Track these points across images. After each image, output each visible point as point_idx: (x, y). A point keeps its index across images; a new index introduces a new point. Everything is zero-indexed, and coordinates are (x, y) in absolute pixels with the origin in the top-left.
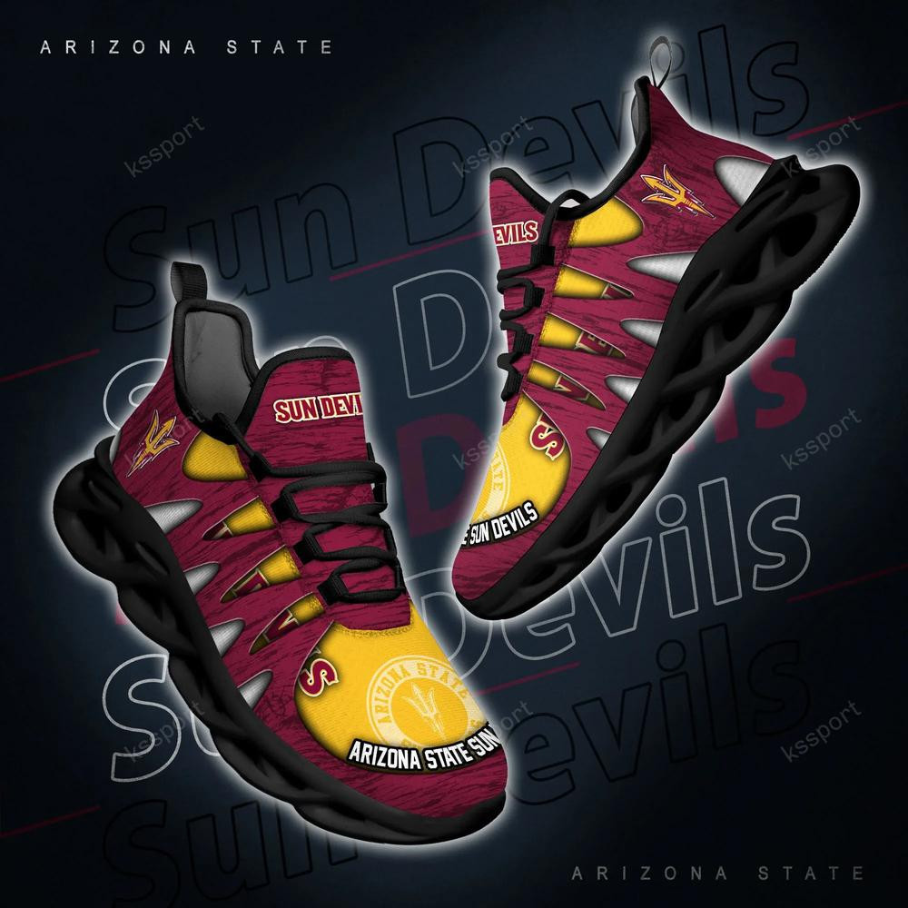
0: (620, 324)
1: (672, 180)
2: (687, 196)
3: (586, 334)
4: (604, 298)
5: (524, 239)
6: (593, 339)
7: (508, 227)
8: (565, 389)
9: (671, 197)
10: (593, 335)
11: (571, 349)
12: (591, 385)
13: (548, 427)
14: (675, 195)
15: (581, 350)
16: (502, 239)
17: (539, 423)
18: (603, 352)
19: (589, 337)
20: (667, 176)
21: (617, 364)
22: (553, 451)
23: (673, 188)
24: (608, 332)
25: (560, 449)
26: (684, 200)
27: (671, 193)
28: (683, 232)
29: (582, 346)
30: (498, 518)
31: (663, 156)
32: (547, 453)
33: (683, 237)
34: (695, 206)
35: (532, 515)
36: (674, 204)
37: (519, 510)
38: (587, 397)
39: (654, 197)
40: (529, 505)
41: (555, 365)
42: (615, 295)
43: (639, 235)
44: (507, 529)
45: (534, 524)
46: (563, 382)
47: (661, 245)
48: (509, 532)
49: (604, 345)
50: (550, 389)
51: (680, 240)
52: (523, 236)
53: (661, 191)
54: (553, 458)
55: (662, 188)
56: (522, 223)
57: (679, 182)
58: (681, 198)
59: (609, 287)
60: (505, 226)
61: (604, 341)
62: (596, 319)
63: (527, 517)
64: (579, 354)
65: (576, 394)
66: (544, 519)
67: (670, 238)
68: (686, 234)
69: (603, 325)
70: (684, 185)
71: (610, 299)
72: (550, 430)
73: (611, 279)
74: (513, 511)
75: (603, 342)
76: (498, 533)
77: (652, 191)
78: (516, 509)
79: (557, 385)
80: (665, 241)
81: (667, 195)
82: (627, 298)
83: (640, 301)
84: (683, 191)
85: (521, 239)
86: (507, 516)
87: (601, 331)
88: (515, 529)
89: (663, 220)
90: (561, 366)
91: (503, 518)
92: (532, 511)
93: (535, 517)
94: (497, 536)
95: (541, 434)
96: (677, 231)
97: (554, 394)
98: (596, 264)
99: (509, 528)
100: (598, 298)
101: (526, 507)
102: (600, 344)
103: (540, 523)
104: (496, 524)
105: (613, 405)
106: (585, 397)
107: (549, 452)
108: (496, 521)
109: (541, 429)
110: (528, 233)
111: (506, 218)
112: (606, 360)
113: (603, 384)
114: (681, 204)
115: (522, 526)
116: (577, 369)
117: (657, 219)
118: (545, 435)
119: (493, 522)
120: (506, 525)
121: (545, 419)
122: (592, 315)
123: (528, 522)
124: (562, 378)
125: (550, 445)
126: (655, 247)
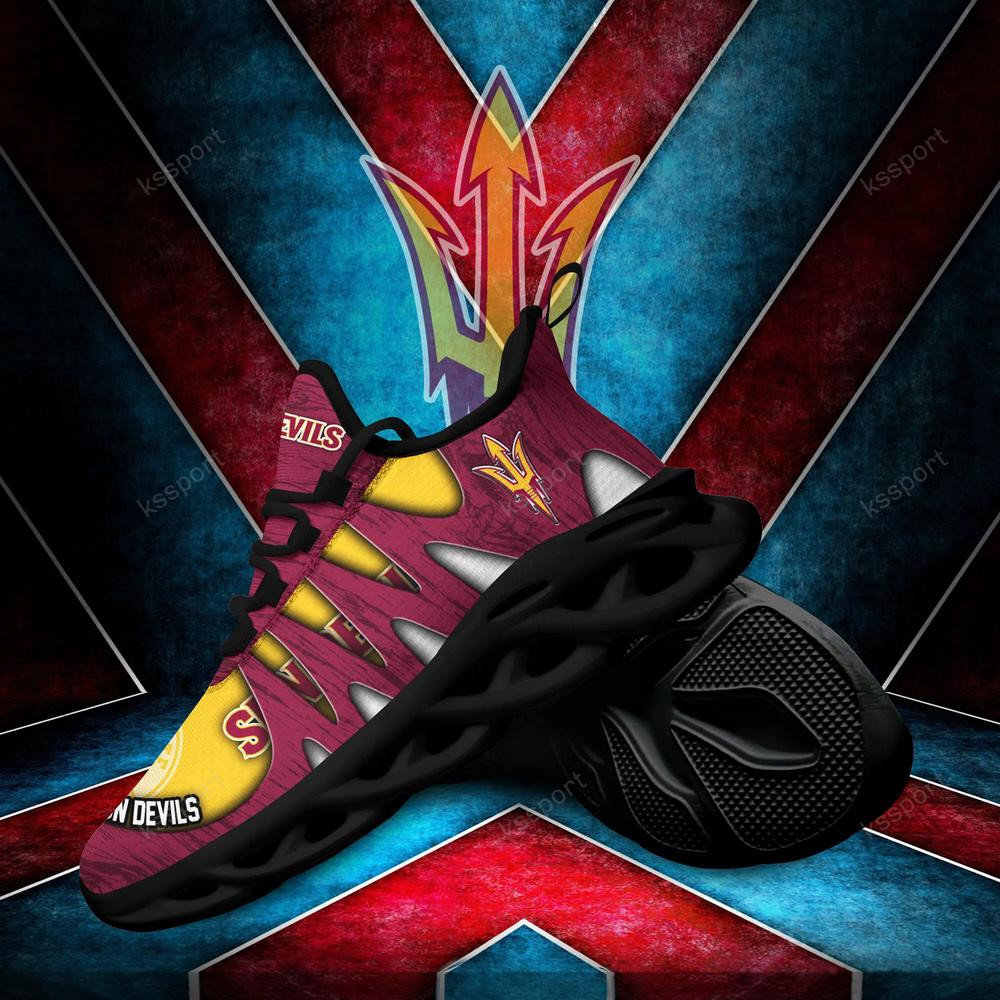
0: (392, 622)
1: (521, 455)
2: (533, 482)
3: (342, 619)
4: (380, 581)
5: (319, 443)
6: (349, 628)
7: (302, 422)
8: (291, 677)
9: (513, 478)
10: (352, 623)
11: (317, 630)
12: (327, 685)
13: (253, 716)
14: (518, 477)
15: (328, 636)
16: (288, 432)
17: (243, 707)
18: (358, 650)
19: (346, 624)
20: (518, 448)
21: (370, 670)
22: (249, 749)
23: (520, 467)
24: (372, 625)
25: (258, 751)
26: (527, 488)
27: (513, 472)
28: (510, 529)
29: (333, 632)
30: (145, 800)
31: (521, 419)
32: (240, 747)
33: (508, 535)
34: (538, 500)
35: (193, 814)
36: (513, 488)
37: (177, 801)
38: (319, 698)
39: (489, 470)
40: (194, 801)
41: (289, 643)
42: (396, 582)
43: (454, 513)
44: (152, 818)
45: (190, 826)
46: (292, 667)
47: (477, 536)
48: (153, 823)
49: (362, 642)
50: (272, 671)
51: (504, 538)
52: (319, 439)
53: (501, 465)
54: (246, 757)
55: (504, 461)
56: (325, 424)
57: (530, 461)
58: (524, 484)
59: (392, 569)
60: (298, 419)
61: (363, 636)
62: (362, 604)
63: (185, 814)
64: (326, 641)
65: (304, 689)
66: (207, 825)
67: (491, 531)
68: (516, 534)
69: (367, 614)
70: (534, 467)
71: (388, 585)
72: (254, 721)
73: (399, 559)
74: (169, 799)
75: (361, 637)
76: (139, 818)
77: (488, 460)
78: (174, 799)
79: (283, 669)
80: (484, 532)
81: (508, 474)
82: (411, 591)
83: (426, 600)
84: (530, 475)
85: (314, 440)
86: (159, 803)
87: (364, 622)
88: (164, 822)
89: (491, 505)
90: (295, 647)
91: (153, 804)
92: (195, 809)
93: (196, 818)
94: (136, 822)
95: (240, 721)
96: (504, 525)
97: (274, 677)
98: (384, 533)
99: (156, 818)
100: (372, 577)
101: (189, 801)
102: (357, 637)
103: (200, 827)
104: (140, 807)
105: (348, 721)
106: (315, 698)
107: (243, 748)
108: (142, 803)
109: (243, 715)
110: (327, 438)
111: (305, 410)
112: (358, 660)
113: (345, 689)
114: (522, 492)
115: (174, 823)
116: (317, 659)
117: (481, 499)
118: (246, 725)
119: (137, 803)
120: (153, 813)
121: (253, 704)
122: (358, 597)
123: (184, 821)
124: (292, 663)
125: (247, 739)
126: (468, 536)
